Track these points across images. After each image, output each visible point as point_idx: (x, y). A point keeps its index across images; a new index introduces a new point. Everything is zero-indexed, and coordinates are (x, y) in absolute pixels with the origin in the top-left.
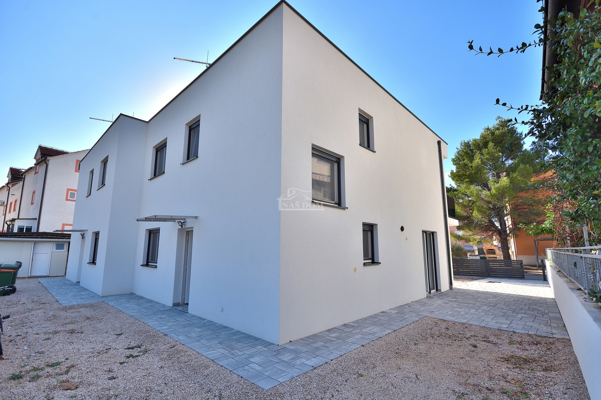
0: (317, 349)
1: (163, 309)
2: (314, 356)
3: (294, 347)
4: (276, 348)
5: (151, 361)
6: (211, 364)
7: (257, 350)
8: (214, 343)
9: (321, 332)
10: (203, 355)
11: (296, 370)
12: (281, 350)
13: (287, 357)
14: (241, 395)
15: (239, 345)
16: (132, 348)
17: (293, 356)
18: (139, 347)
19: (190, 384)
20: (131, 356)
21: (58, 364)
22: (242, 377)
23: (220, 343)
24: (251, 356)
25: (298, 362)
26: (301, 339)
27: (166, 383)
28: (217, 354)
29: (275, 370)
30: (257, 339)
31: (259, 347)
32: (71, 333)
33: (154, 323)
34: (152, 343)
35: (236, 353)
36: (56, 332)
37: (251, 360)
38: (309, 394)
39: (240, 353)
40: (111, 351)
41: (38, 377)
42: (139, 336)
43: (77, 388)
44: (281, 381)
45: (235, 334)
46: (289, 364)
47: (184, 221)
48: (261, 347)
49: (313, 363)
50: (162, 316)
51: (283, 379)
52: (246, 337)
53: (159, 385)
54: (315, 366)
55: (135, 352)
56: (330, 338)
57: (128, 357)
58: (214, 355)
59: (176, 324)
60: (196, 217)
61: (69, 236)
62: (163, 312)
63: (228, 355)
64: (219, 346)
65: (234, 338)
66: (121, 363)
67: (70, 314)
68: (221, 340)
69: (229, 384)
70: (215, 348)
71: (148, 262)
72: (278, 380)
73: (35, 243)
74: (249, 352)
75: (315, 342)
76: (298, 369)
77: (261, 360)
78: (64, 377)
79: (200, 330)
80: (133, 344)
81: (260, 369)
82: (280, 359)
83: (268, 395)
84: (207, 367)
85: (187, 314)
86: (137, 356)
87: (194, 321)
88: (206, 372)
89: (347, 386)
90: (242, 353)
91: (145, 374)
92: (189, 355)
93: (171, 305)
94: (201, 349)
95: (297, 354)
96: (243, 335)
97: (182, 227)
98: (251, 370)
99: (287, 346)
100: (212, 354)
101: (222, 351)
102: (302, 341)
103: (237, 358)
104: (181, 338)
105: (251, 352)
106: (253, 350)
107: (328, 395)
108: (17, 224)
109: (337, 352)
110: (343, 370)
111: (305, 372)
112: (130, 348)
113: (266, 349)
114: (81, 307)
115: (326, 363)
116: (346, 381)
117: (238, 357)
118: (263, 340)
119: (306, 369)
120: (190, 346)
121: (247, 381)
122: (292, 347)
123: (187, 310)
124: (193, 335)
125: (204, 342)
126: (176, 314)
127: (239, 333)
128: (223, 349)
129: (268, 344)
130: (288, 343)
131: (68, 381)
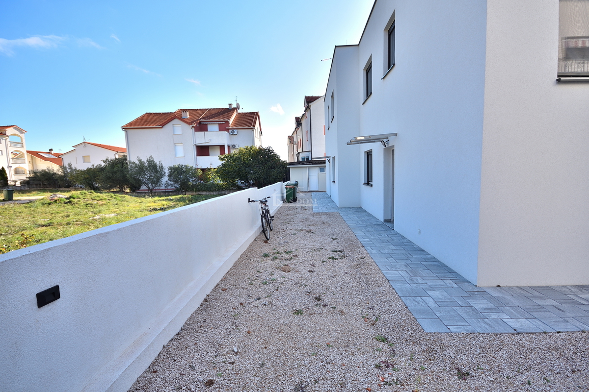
0: (541, 308)
1: (376, 223)
2: (527, 315)
3: (501, 295)
4: (471, 289)
5: (342, 266)
6: (385, 283)
7: (443, 283)
8: (399, 263)
9: (564, 286)
10: (382, 273)
11: (484, 325)
12: (476, 293)
13: (479, 304)
14: (396, 326)
15: (425, 273)
16: (336, 252)
17: (491, 305)
18: (341, 252)
19: (359, 295)
20: (333, 258)
21: (290, 252)
22: (407, 307)
23: (406, 265)
24: (432, 288)
25: (494, 316)
26: (518, 287)
27: (342, 288)
28: (397, 275)
29: (452, 313)
30: (451, 271)
31: (448, 281)
32: (309, 232)
33: (360, 235)
34: (351, 251)
35: (417, 280)
36: (301, 230)
37: (430, 293)
38: (488, 363)
39: (420, 281)
40: (322, 251)
41: (276, 258)
42: (346, 243)
43: (289, 271)
44: (452, 330)
45: (428, 259)
46: (477, 313)
47: (387, 140)
48: (451, 281)
49: (519, 325)
50: (370, 229)
51: (458, 328)
52: (438, 266)
53: (336, 288)
54: (519, 331)
55: (335, 255)
56: (577, 299)
57: (330, 258)
58: (393, 275)
59: (377, 238)
60: (396, 134)
61: (324, 162)
62: (373, 226)
63: (407, 279)
64: (404, 268)
65: (424, 263)
66: (323, 262)
67: (316, 219)
68: (408, 262)
69: (391, 309)
70: (398, 269)
71: (368, 181)
72: (448, 327)
73: (309, 168)
74: (432, 284)
75: (541, 298)
76: (487, 324)
77: (441, 297)
78: (287, 262)
79: (395, 248)
80: (338, 249)
81: (434, 306)
82: (467, 303)
83: (426, 339)
84: (380, 285)
85: (392, 231)
86: (336, 259)
87: (395, 238)
88: (377, 289)
89: (569, 380)
90: (423, 282)
91: (333, 275)
92: (371, 270)
93: (383, 221)
94: (384, 266)
95: (499, 304)
96: (436, 263)
97: (385, 146)
98: (421, 303)
99: (488, 290)
100: (391, 274)
101: (403, 274)
102: (519, 291)
103: (414, 286)
104: (374, 252)
105: (435, 284)
106: (440, 282)
107: (523, 378)
108: (301, 155)
109: (578, 324)
110: (575, 353)
111: (497, 332)
112: (335, 251)
113: (455, 286)
114: (323, 215)
115: (545, 333)
116: (573, 372)
117: (416, 285)
118: (458, 275)
119: (499, 329)
120: (377, 261)
121: (409, 314)
122: (495, 294)
123: (393, 227)
124: (386, 251)
125: (392, 260)
126: (383, 229)
127: (434, 259)
128: (405, 272)
129: (461, 280)
130: (493, 287)
131: (288, 265)
